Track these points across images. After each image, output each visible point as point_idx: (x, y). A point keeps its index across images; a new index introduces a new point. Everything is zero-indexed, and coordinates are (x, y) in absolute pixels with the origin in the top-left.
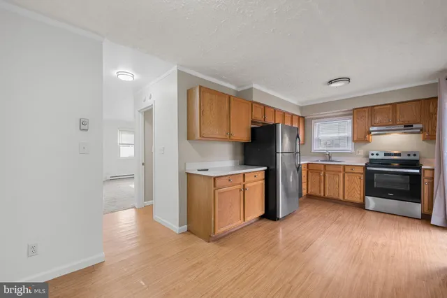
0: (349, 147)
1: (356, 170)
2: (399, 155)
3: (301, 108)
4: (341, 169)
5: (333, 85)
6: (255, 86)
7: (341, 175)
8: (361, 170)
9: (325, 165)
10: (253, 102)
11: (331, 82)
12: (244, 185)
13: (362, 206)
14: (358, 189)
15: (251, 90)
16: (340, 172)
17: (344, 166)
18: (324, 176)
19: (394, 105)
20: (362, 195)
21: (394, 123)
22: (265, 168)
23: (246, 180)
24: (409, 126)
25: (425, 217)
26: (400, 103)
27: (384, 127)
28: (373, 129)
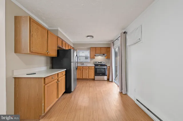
0: (89, 60)
1: (92, 68)
2: (101, 63)
3: (74, 44)
4: (88, 68)
5: (88, 38)
6: (59, 29)
7: (88, 70)
8: (94, 68)
9: (83, 67)
10: (58, 37)
11: (88, 36)
12: (58, 79)
13: (94, 80)
14: (93, 74)
15: (57, 30)
16: (87, 69)
17: (89, 67)
18: (83, 70)
19: (101, 48)
20: (94, 76)
21: (101, 53)
22: (66, 70)
23: (59, 76)
24: (104, 54)
25: (108, 80)
26: (102, 47)
27: (98, 54)
28: (96, 54)
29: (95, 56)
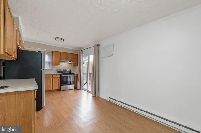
1: (57, 76)
4: (51, 76)
7: (51, 79)
8: (59, 76)
13: (60, 90)
14: (58, 83)
17: (53, 75)
20: (59, 86)
21: (67, 60)
24: (70, 61)
25: (76, 88)
26: (68, 53)
27: (64, 61)
28: (60, 60)
29: (60, 62)
